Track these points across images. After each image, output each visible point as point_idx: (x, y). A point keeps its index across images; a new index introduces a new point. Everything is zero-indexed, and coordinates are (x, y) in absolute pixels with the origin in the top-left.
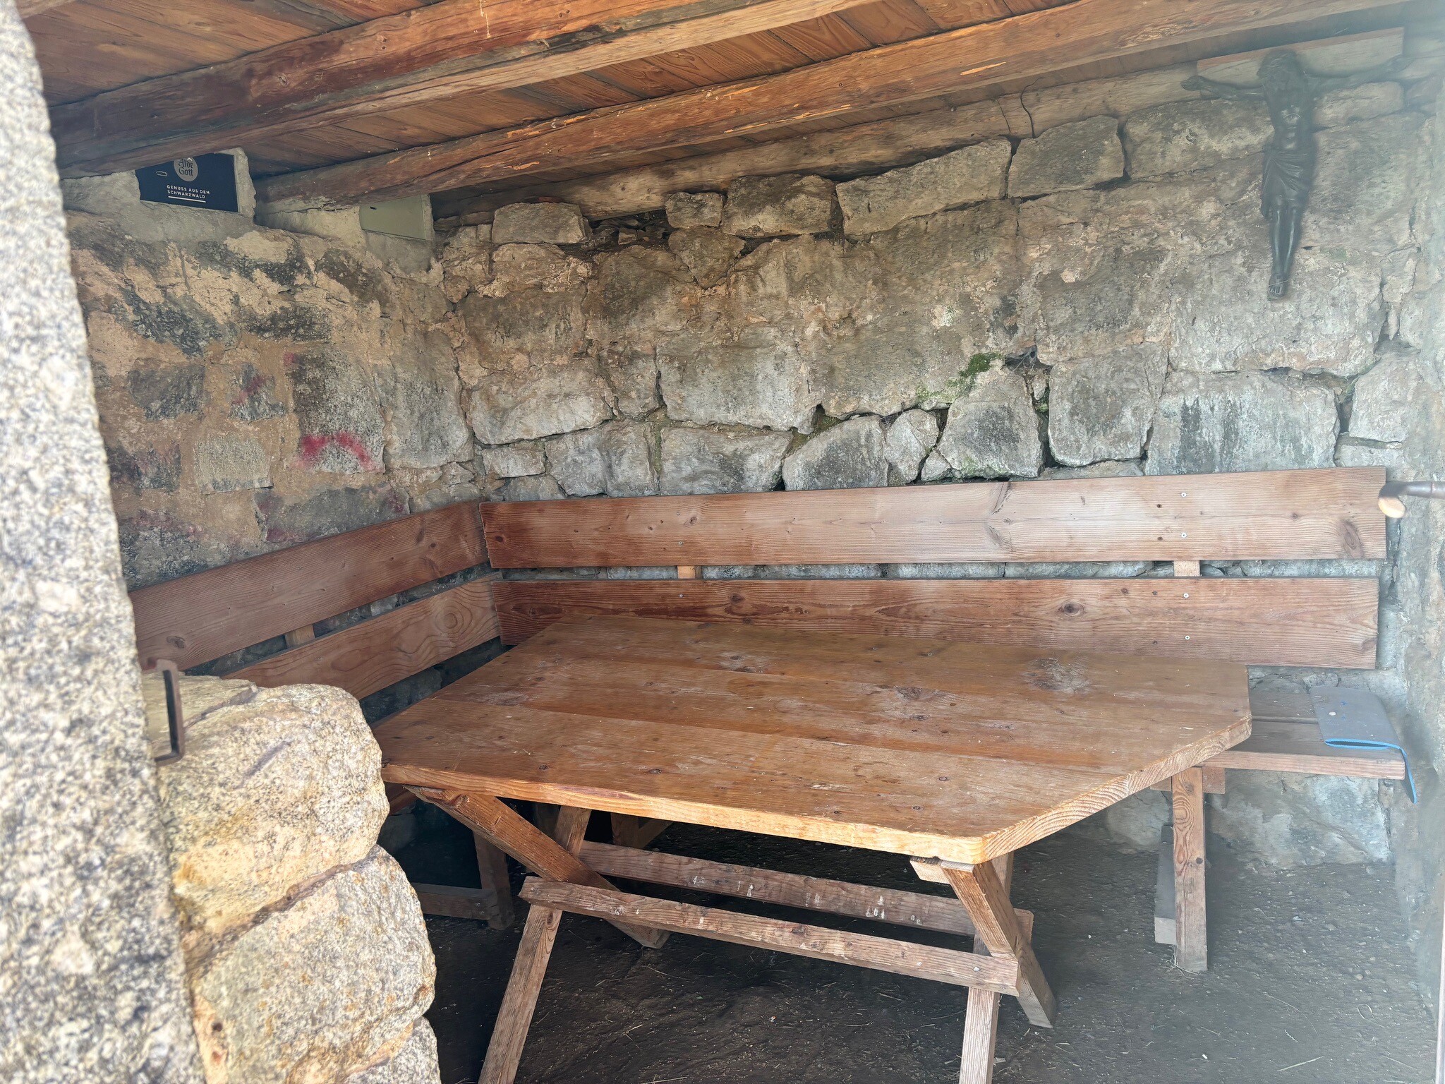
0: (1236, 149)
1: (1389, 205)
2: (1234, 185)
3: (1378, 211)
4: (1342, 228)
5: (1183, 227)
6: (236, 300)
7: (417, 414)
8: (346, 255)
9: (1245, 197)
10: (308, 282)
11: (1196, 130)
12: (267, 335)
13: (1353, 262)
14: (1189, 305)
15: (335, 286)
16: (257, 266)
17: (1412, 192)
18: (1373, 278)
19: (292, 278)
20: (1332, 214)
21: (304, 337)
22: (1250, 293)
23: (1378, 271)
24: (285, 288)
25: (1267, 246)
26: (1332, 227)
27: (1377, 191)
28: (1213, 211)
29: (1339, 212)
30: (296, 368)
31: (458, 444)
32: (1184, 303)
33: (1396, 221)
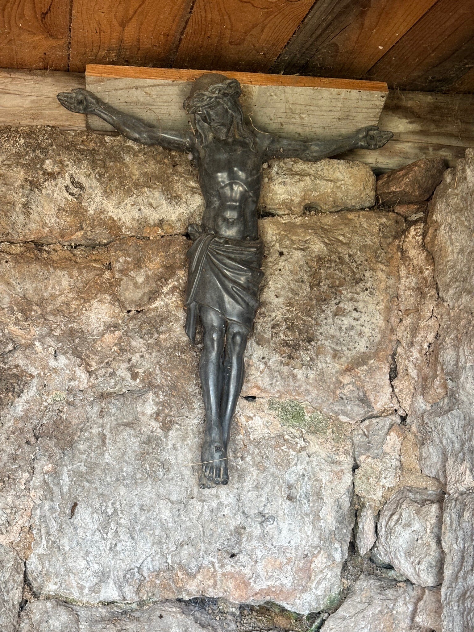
0: (143, 223)
1: (362, 346)
2: (140, 280)
3: (349, 354)
4: (299, 373)
5: (58, 339)
9: (158, 303)
11: (82, 180)
13: (315, 431)
14: (65, 479)
17: (393, 331)
18: (342, 458)
20: (287, 350)
22: (165, 466)
23: (349, 448)
25: (192, 388)
26: (285, 369)
27: (346, 322)
28: (107, 319)
29: (296, 347)
32: (56, 474)
33: (371, 372)
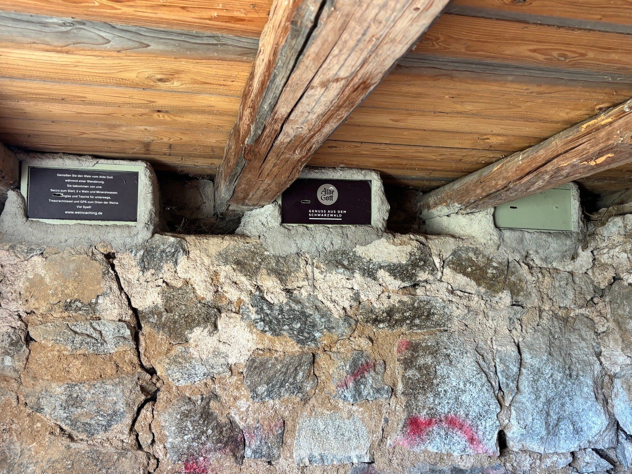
6: (356, 298)
7: (543, 399)
8: (476, 251)
10: (431, 278)
12: (381, 325)
15: (461, 280)
16: (381, 267)
19: (414, 275)
21: (419, 327)
24: (407, 284)
30: (408, 354)
31: (595, 430)
